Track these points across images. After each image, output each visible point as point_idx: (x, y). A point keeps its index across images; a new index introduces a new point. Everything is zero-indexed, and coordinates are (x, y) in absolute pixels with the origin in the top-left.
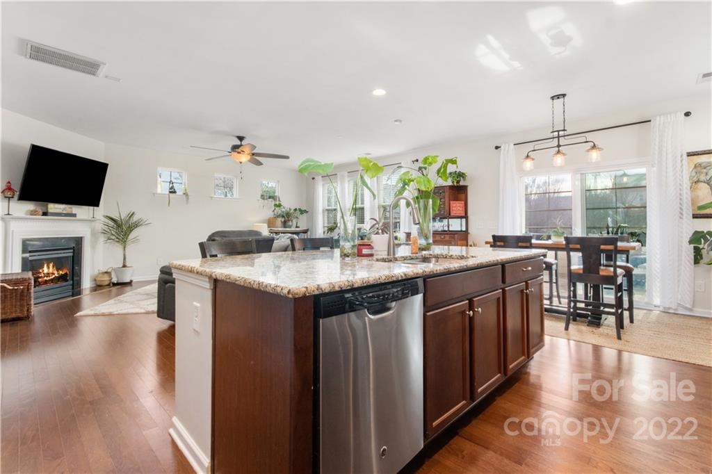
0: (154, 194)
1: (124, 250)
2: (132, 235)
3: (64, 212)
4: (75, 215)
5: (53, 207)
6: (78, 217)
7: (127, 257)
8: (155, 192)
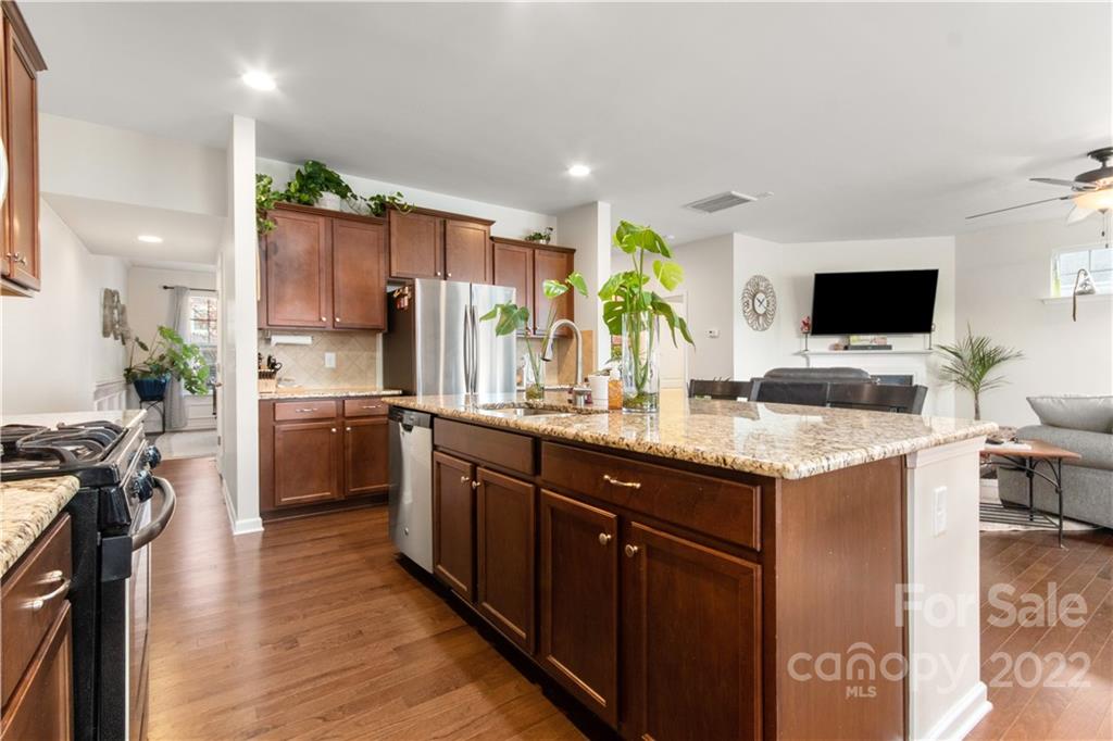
0: (1043, 301)
1: (976, 398)
2: (991, 375)
3: (874, 344)
4: (890, 347)
5: (855, 339)
6: (894, 349)
7: (981, 409)
8: (1044, 297)
